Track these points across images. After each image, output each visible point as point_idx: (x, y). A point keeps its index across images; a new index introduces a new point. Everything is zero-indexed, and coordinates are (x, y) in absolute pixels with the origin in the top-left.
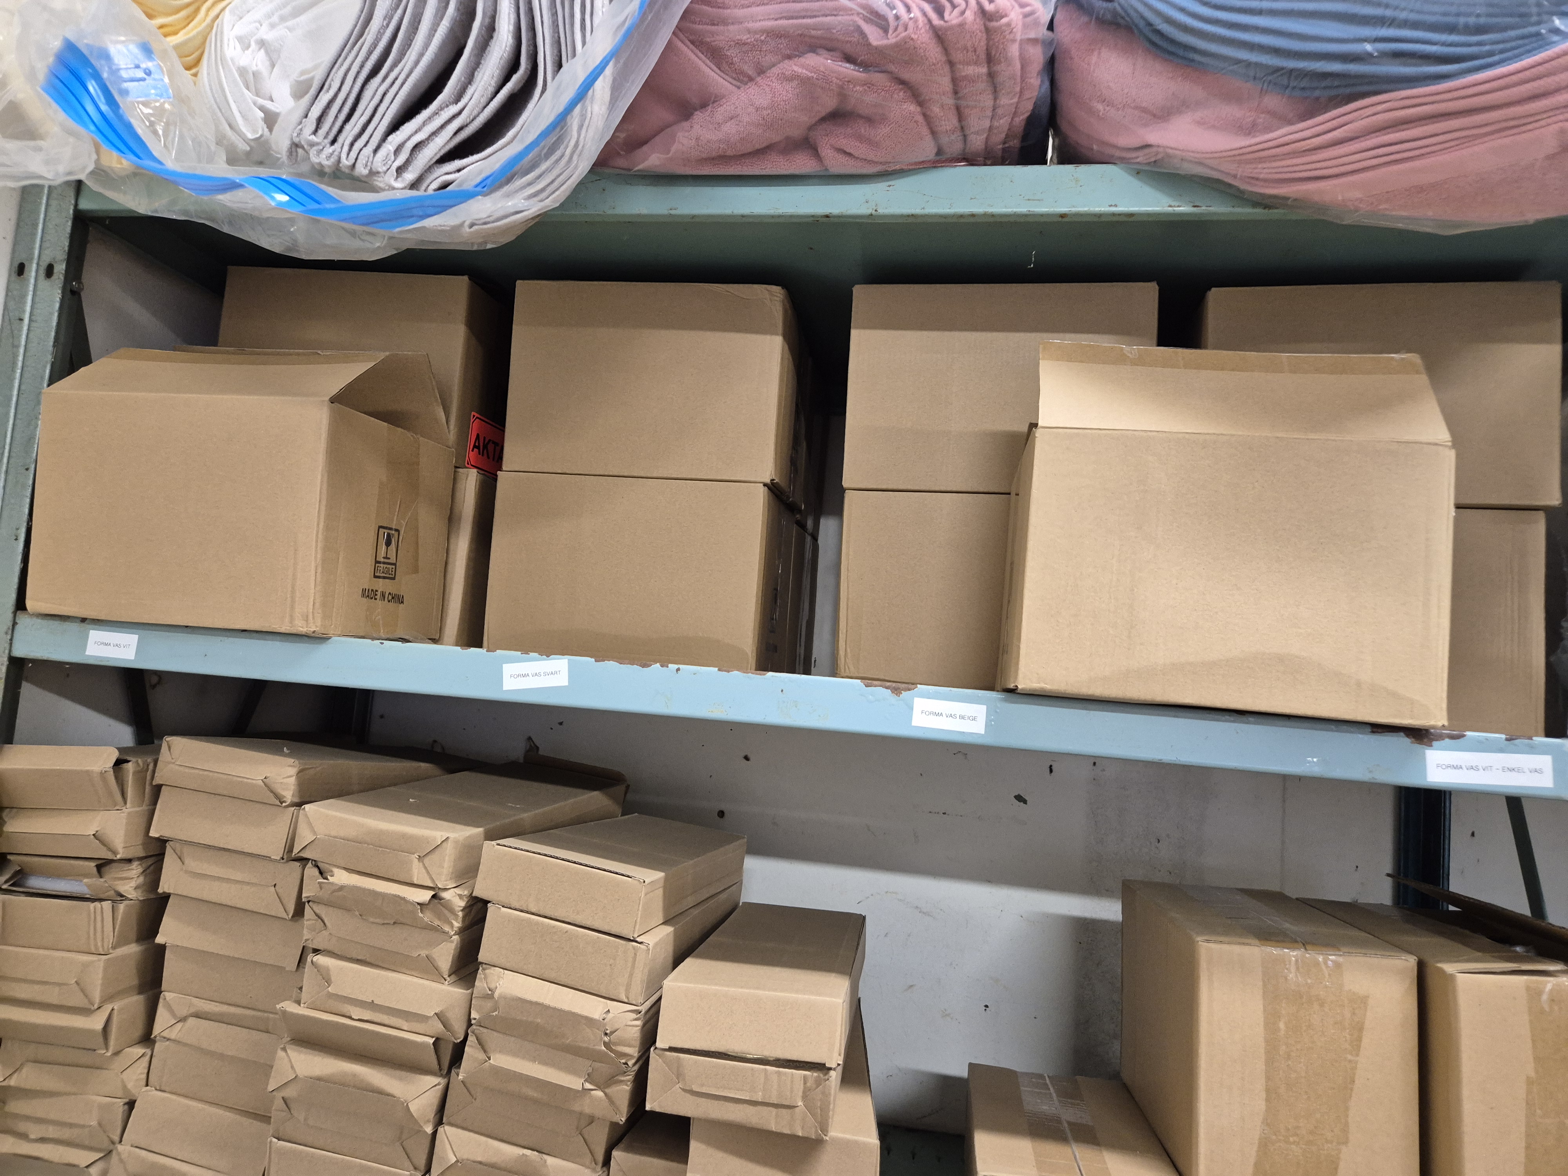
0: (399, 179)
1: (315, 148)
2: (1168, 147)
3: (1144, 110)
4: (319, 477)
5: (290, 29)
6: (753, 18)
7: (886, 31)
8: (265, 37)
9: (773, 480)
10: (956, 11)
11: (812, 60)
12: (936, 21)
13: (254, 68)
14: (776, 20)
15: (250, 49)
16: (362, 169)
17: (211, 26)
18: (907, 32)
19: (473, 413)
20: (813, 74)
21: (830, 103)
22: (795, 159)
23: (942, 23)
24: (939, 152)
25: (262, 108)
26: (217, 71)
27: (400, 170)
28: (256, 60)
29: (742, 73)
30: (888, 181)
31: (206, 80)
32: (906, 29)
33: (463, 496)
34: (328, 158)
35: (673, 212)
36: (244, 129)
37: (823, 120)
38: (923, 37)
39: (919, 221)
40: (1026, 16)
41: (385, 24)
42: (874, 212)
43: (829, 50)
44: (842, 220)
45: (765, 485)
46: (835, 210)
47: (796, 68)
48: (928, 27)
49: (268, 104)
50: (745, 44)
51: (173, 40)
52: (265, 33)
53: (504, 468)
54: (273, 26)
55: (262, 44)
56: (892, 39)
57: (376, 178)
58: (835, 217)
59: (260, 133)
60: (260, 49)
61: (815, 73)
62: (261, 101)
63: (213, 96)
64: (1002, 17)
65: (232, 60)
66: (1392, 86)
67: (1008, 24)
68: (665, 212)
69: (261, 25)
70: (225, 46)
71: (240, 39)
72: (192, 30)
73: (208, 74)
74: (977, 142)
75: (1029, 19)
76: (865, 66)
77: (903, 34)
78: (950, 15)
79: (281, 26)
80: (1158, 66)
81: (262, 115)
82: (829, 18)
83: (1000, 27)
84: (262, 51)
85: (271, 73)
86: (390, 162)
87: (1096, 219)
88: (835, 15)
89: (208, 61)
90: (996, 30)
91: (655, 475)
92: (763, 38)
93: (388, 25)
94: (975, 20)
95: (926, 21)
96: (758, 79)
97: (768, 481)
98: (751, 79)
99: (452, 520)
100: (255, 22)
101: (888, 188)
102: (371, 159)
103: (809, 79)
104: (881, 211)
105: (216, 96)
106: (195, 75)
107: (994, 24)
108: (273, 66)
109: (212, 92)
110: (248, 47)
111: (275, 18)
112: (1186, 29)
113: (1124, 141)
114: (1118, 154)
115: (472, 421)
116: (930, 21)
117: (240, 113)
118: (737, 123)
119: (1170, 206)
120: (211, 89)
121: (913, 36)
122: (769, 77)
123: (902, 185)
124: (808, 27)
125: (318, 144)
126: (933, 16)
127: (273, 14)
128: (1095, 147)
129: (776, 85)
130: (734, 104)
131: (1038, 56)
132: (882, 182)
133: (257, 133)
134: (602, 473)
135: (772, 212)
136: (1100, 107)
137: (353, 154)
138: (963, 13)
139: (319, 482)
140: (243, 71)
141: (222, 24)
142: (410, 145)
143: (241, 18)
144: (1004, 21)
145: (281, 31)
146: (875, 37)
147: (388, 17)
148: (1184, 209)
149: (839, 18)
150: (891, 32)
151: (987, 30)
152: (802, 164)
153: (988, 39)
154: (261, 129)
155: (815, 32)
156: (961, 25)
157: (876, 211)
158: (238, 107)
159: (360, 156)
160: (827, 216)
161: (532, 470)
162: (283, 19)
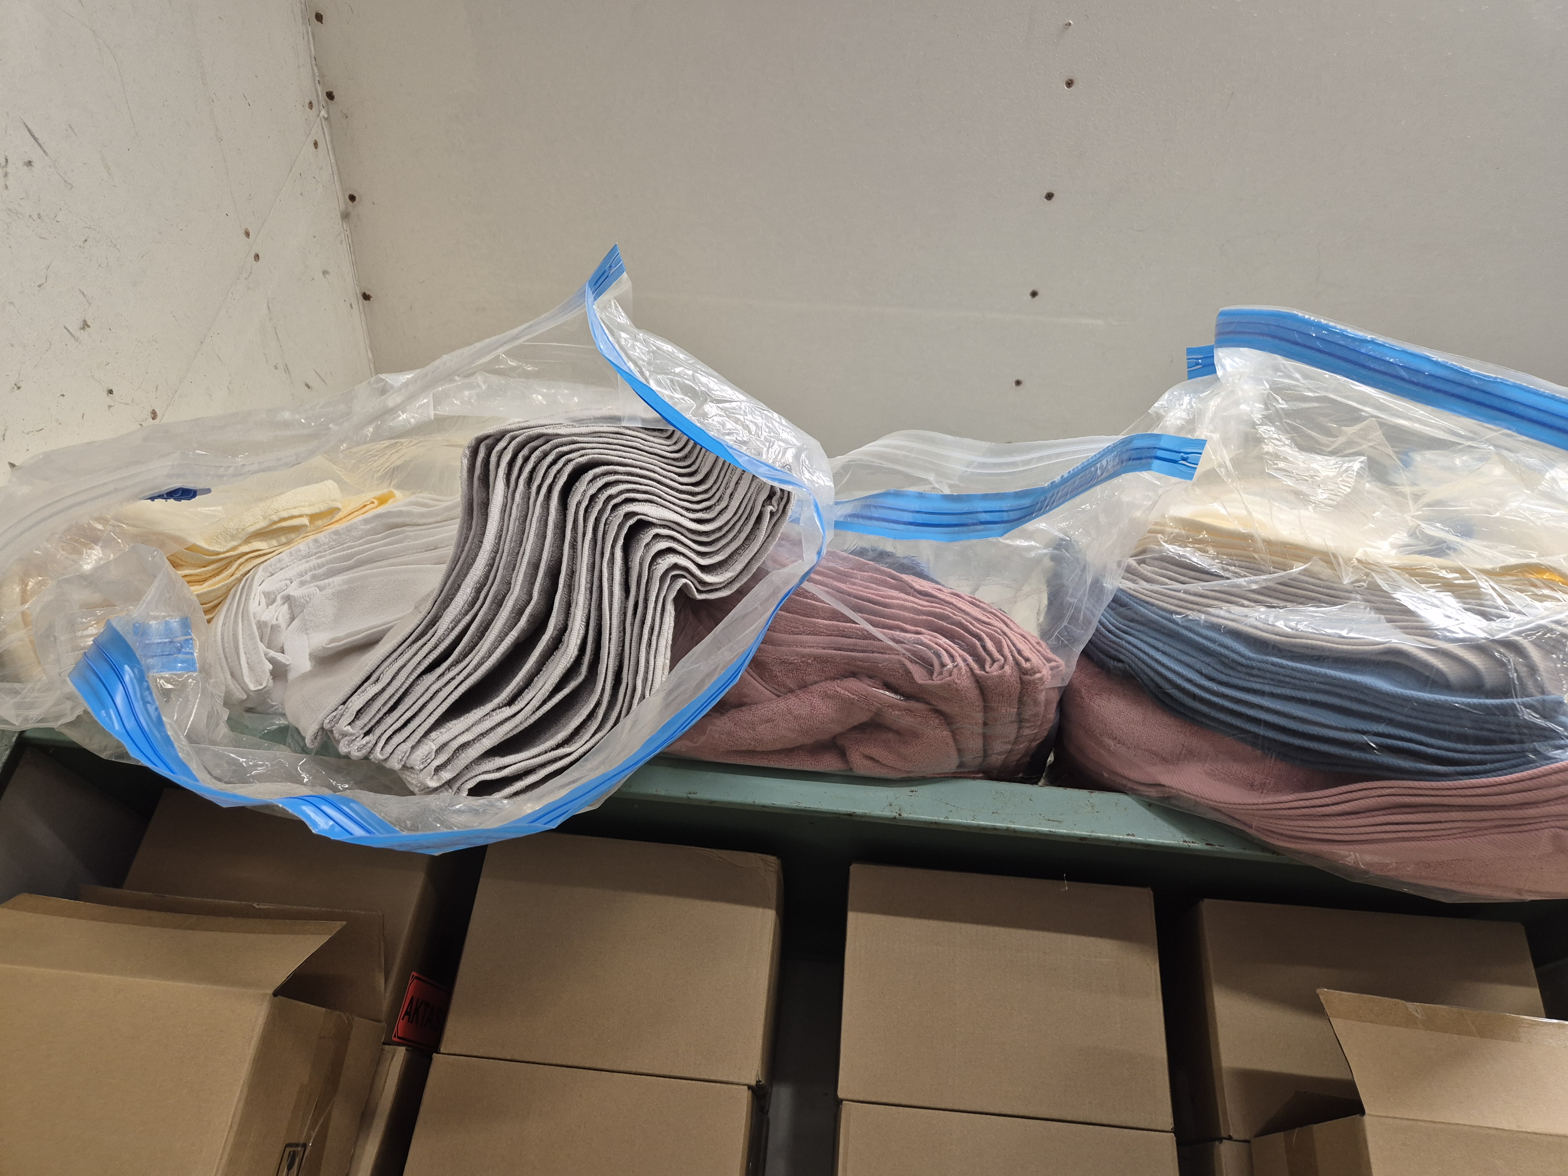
0: (435, 777)
1: (347, 738)
2: (1181, 791)
3: (1155, 754)
4: (238, 1094)
5: (321, 589)
6: (802, 645)
7: (931, 673)
8: (292, 593)
9: (760, 1081)
10: (996, 665)
11: (853, 684)
12: (978, 671)
13: (274, 622)
14: (824, 648)
15: (275, 604)
16: (396, 764)
17: (239, 580)
18: (952, 677)
19: (413, 973)
20: (855, 697)
21: (864, 717)
22: (822, 759)
23: (983, 673)
24: (961, 765)
25: (272, 660)
26: (236, 621)
27: (438, 769)
28: (278, 614)
29: (784, 685)
30: (910, 786)
31: (219, 630)
32: (950, 675)
33: (383, 1082)
34: (359, 749)
35: (692, 796)
36: (247, 680)
37: (855, 728)
38: (965, 682)
39: (941, 827)
40: (1052, 669)
41: (450, 627)
42: (897, 816)
43: (870, 677)
44: (864, 819)
45: (750, 1087)
46: (859, 810)
47: (839, 689)
48: (969, 674)
49: (279, 657)
50: (791, 663)
51: (198, 589)
52: (294, 591)
53: (442, 1050)
54: (302, 584)
55: (288, 599)
56: (937, 680)
57: (409, 774)
58: (857, 816)
59: (264, 685)
60: (284, 604)
61: (857, 696)
62: (272, 653)
63: (223, 645)
64: (1035, 673)
65: (254, 614)
66: (1393, 775)
67: (1041, 679)
68: (684, 795)
69: (291, 583)
70: (251, 600)
71: (266, 595)
72: (219, 582)
73: (224, 624)
74: (996, 760)
75: (1055, 671)
76: (908, 697)
77: (948, 679)
78: (990, 668)
79: (312, 585)
80: (1166, 719)
81: (271, 667)
82: (876, 655)
83: (1034, 681)
84: (286, 605)
85: (289, 625)
86: (429, 761)
87: (1114, 845)
88: (882, 653)
89: (227, 611)
90: (1029, 682)
91: (621, 1069)
92: (810, 661)
93: (453, 629)
94: (1012, 673)
95: (968, 669)
96: (799, 692)
97: (753, 1083)
98: (792, 691)
99: (365, 1117)
100: (286, 579)
101: (911, 794)
102: (408, 754)
103: (850, 699)
104: (905, 815)
105: (226, 645)
106: (209, 621)
107: (1028, 677)
108: (293, 619)
109: (223, 642)
110: (274, 601)
111: (308, 577)
112: (1194, 697)
113: (1134, 774)
114: (1130, 785)
115: (410, 982)
116: (971, 670)
117: (248, 663)
118: (773, 726)
119: (1185, 841)
120: (223, 639)
121: (956, 681)
122: (811, 693)
123: (925, 792)
124: (855, 659)
125: (352, 734)
126: (975, 666)
127: (306, 574)
128: (1105, 775)
129: (817, 701)
130: (772, 710)
131: (1055, 697)
132: (907, 786)
133: (261, 685)
134: (559, 1062)
135: (794, 805)
136: (1111, 743)
137: (389, 749)
138: (1002, 667)
139: (236, 1099)
140: (261, 625)
141: (253, 579)
142: (455, 744)
143: (272, 575)
144: (1038, 675)
145: (311, 589)
146: (919, 675)
147: (457, 622)
148: (1198, 845)
149: (887, 656)
150: (935, 674)
151: (1022, 682)
152: (829, 763)
153: (1022, 689)
154: (267, 680)
155: (861, 663)
156: (1001, 677)
157: (900, 815)
158: (247, 659)
159: (396, 752)
160: (850, 815)
161: (475, 1054)
162: (315, 578)
